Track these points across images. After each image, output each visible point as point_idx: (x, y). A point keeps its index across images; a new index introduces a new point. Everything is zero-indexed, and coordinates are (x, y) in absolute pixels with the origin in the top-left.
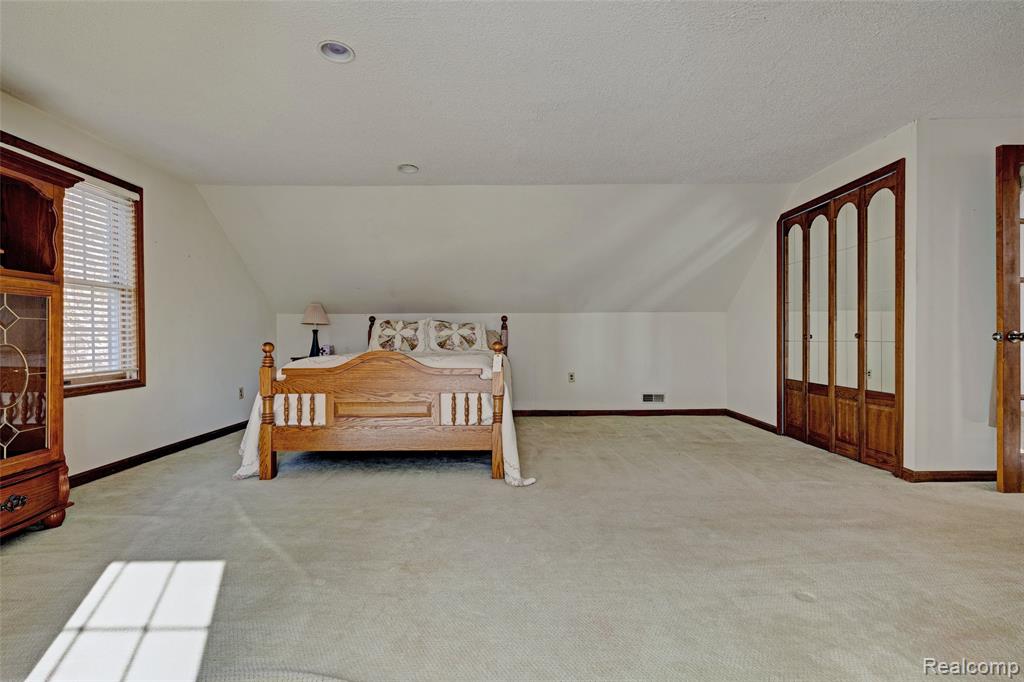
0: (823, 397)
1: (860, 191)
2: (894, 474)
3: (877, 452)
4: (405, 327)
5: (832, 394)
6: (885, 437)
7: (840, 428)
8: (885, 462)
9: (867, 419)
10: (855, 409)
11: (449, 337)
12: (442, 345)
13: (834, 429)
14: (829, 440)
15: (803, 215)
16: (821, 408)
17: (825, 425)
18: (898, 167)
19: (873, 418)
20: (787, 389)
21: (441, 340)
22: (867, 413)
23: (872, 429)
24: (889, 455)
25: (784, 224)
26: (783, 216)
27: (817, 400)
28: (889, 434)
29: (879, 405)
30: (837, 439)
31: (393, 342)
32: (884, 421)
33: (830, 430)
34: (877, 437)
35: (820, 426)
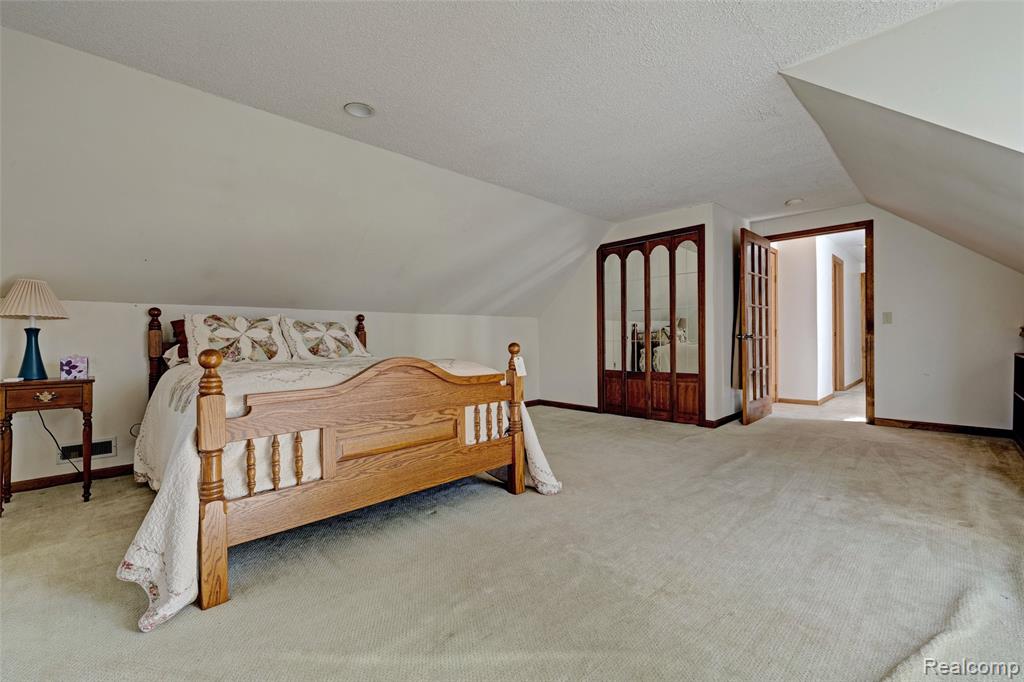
0: (640, 381)
1: (671, 240)
2: (698, 425)
3: (685, 413)
4: (252, 326)
5: (649, 378)
6: (691, 402)
7: (655, 401)
8: (691, 419)
9: (678, 391)
10: (668, 387)
11: (321, 341)
12: (314, 351)
13: (650, 403)
14: (646, 410)
15: (623, 248)
16: (638, 389)
17: (642, 401)
18: (700, 229)
19: (682, 391)
20: (605, 377)
21: (312, 344)
22: (678, 389)
23: (682, 398)
24: (694, 414)
25: (603, 252)
26: (602, 246)
27: (634, 385)
28: (694, 400)
29: (686, 382)
30: (653, 409)
31: (238, 348)
32: (690, 392)
33: (646, 403)
34: (685, 403)
35: (639, 401)
